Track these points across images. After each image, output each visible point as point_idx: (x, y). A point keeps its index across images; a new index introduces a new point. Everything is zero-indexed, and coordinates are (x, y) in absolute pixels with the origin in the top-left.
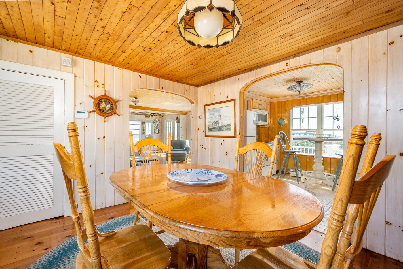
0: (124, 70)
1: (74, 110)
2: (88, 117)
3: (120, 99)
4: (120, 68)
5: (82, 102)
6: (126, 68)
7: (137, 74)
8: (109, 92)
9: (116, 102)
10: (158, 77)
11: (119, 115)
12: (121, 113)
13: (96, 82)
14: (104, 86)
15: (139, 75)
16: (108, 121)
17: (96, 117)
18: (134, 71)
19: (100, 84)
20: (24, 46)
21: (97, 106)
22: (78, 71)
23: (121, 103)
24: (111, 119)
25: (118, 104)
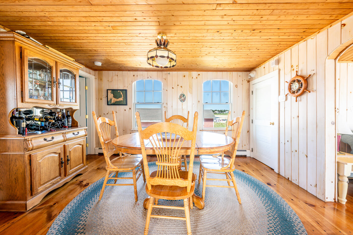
2: (286, 100)
3: (312, 73)
4: (312, 37)
5: (284, 88)
6: (319, 33)
8: (302, 71)
9: (305, 79)
11: (310, 92)
12: (315, 88)
13: (292, 66)
14: (297, 67)
15: (342, 25)
16: (301, 100)
17: (292, 98)
18: (331, 26)
19: (294, 67)
20: (263, 66)
21: (290, 89)
22: (281, 65)
23: (314, 77)
24: (303, 98)
25: (310, 80)
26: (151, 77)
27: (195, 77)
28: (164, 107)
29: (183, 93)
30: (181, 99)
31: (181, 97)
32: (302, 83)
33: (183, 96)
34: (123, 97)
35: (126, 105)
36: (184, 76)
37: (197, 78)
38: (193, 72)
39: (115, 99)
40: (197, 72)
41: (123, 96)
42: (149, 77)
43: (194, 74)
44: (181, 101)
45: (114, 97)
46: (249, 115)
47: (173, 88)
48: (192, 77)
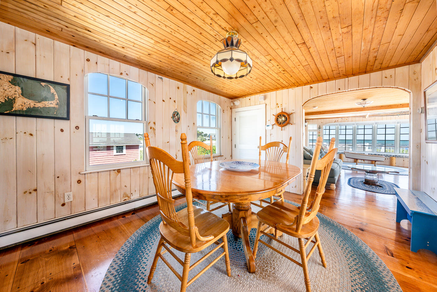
0: (296, 88)
1: (266, 125)
2: (273, 128)
3: (293, 112)
4: (293, 88)
5: (270, 120)
6: (297, 86)
7: (308, 86)
8: (285, 109)
9: (289, 115)
10: (333, 80)
11: (292, 124)
12: (294, 122)
13: (277, 104)
14: (282, 106)
15: (310, 87)
16: (284, 130)
17: (277, 127)
18: (305, 85)
19: (279, 105)
20: (248, 98)
21: (277, 120)
22: (267, 101)
23: (294, 115)
24: (286, 128)
25: (291, 116)
26: (127, 74)
27: (189, 93)
28: (151, 128)
29: (176, 111)
30: (175, 118)
31: (174, 116)
32: (286, 118)
33: (177, 115)
34: (59, 99)
35: (68, 118)
36: (178, 88)
37: (192, 94)
38: (187, 85)
39: (26, 100)
40: (191, 87)
41: (56, 97)
42: (124, 74)
43: (189, 88)
44: (174, 121)
45: (22, 94)
46: (232, 140)
47: (163, 101)
48: (187, 92)
